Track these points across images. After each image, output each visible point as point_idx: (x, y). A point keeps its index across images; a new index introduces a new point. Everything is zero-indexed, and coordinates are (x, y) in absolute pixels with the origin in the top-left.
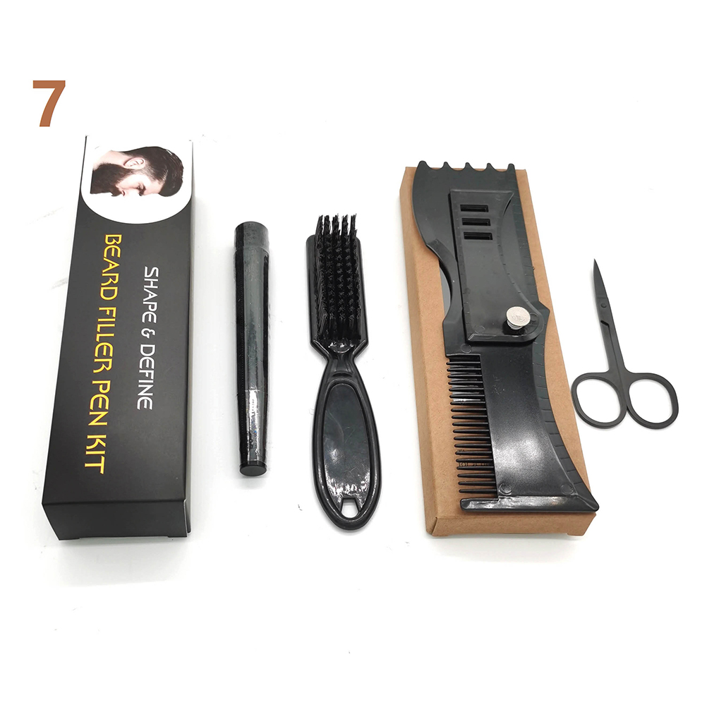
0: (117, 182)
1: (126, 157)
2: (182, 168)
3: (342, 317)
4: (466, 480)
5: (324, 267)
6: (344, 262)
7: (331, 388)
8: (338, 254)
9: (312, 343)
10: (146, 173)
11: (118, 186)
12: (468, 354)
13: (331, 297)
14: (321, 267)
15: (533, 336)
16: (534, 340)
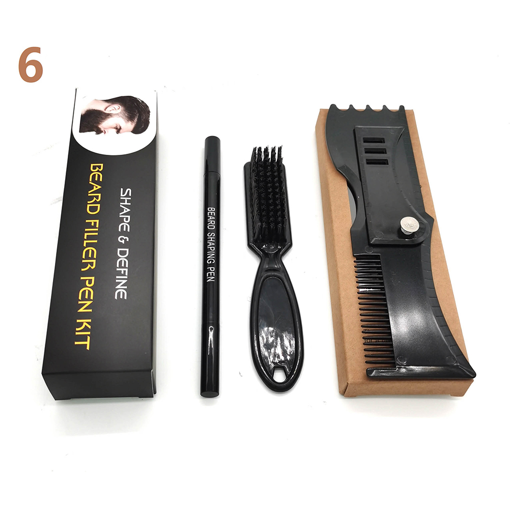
0: (99, 123)
1: (107, 104)
2: (149, 112)
3: (272, 226)
4: (371, 353)
5: (258, 187)
6: (274, 183)
7: (264, 280)
8: (268, 177)
9: (249, 246)
10: (121, 117)
11: (100, 126)
12: (370, 253)
13: (264, 210)
14: (256, 187)
15: (421, 239)
16: (422, 242)
